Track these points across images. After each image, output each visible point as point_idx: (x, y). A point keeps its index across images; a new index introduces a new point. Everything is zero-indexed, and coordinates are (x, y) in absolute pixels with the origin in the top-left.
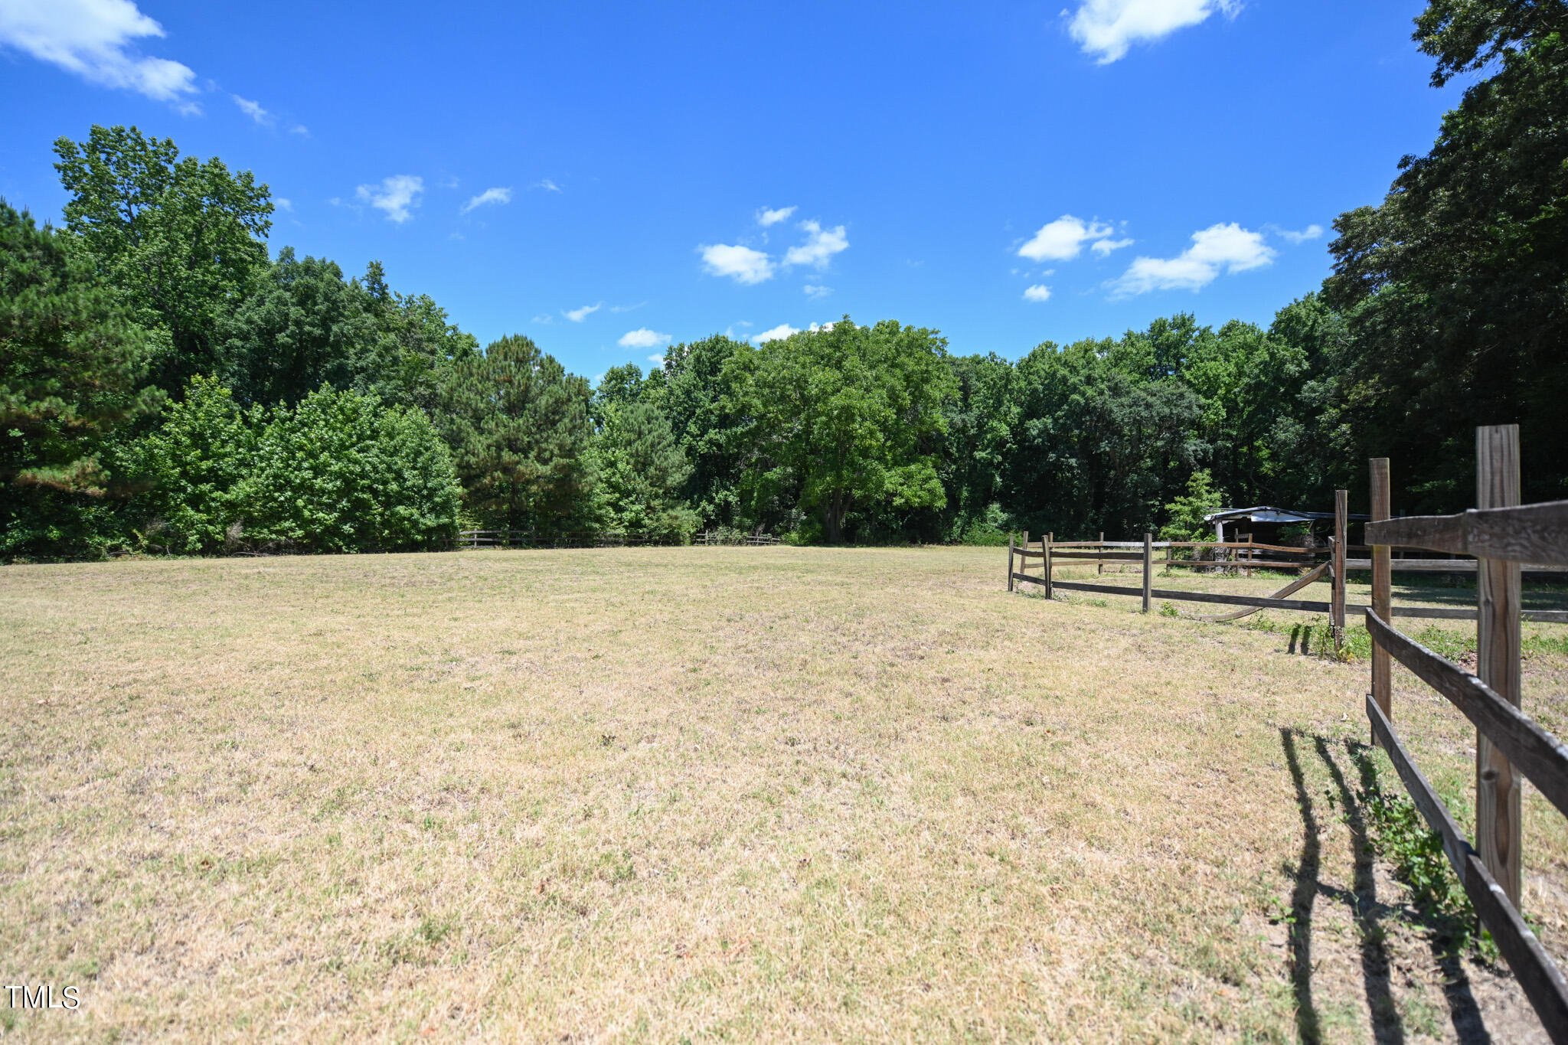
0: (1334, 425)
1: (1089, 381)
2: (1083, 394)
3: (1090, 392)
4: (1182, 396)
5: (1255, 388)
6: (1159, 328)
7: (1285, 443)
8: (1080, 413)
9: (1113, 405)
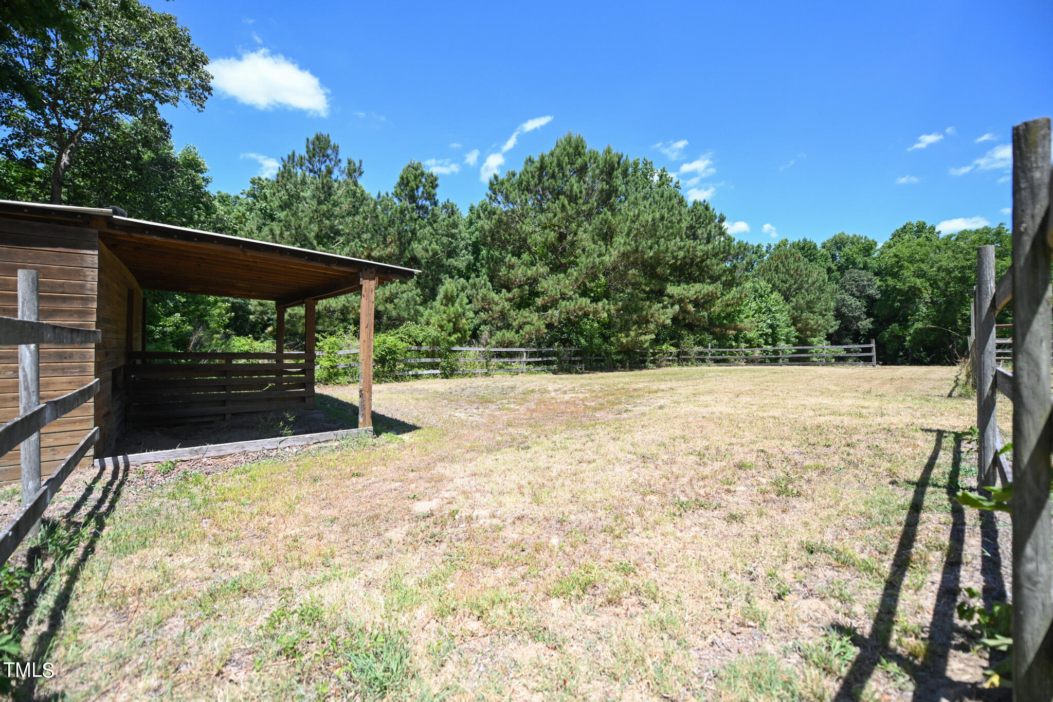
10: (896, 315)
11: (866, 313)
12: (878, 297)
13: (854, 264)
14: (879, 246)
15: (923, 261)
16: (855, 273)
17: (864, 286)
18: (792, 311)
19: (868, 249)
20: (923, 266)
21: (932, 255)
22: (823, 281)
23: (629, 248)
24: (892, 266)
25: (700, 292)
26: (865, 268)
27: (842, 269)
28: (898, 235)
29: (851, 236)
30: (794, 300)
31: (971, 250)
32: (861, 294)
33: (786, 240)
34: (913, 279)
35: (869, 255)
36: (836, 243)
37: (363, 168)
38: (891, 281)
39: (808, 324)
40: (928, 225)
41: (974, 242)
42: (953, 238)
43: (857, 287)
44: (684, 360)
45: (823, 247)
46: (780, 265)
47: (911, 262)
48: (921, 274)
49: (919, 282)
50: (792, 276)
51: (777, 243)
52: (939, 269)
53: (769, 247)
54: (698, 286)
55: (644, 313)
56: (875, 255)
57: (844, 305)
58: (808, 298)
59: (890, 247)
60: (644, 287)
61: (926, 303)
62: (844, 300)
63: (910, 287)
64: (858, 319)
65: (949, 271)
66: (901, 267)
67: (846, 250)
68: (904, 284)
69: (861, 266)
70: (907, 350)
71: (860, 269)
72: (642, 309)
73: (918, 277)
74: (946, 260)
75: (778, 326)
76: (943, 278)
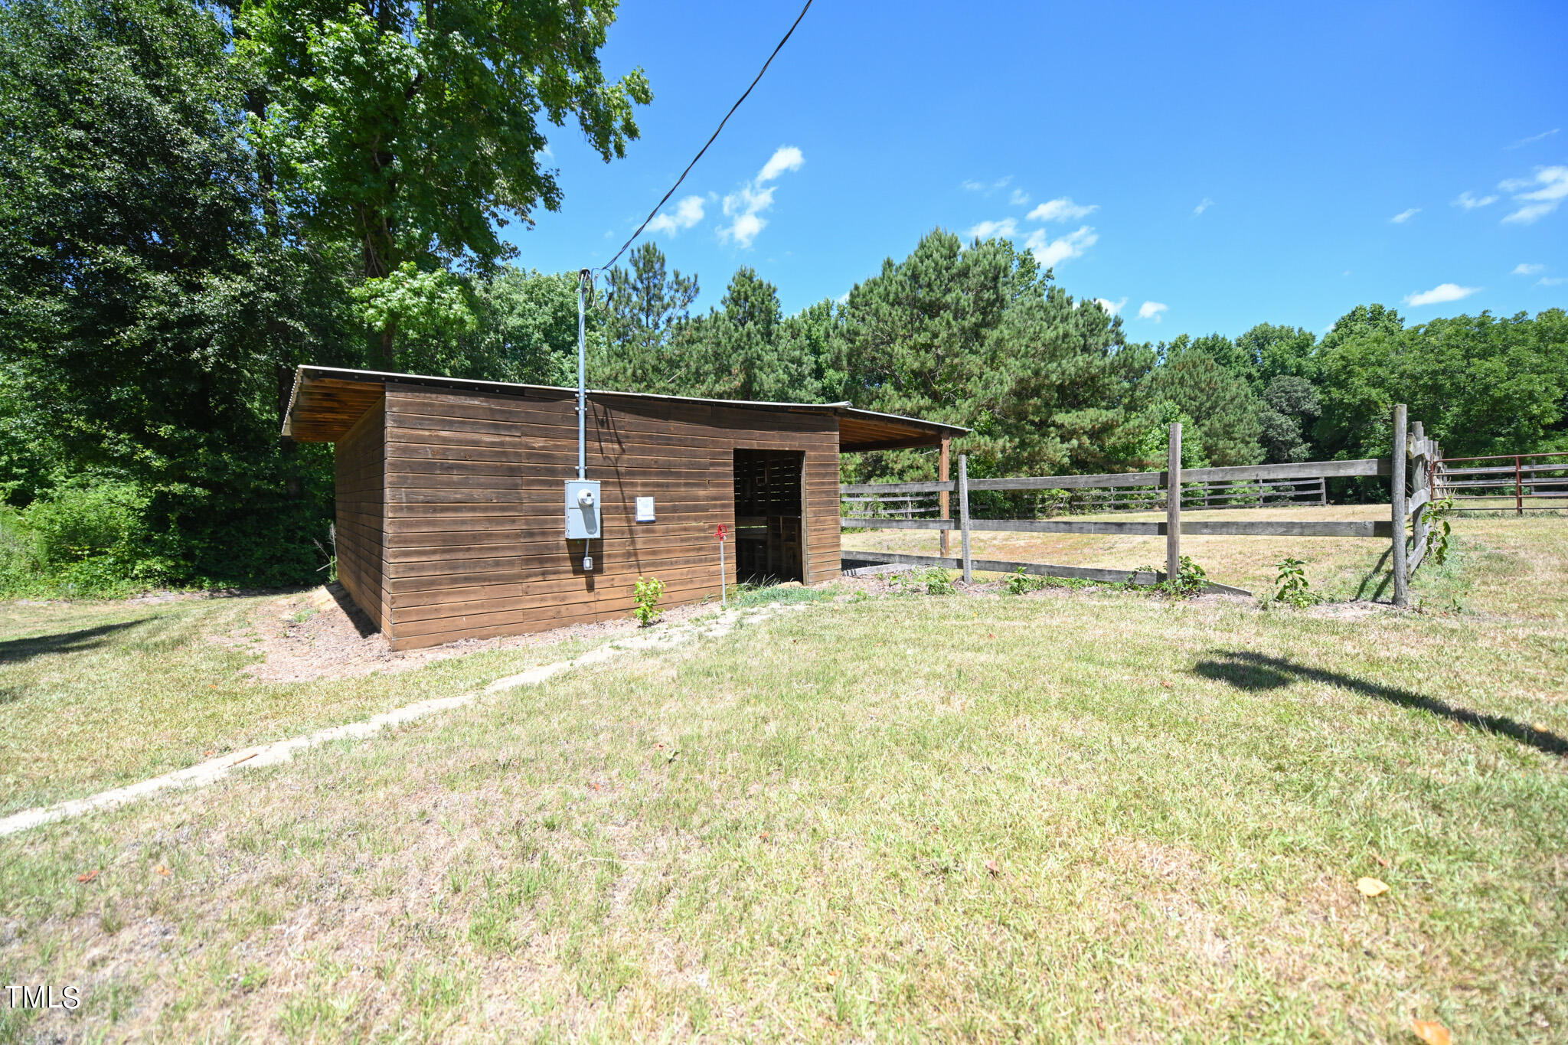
10: (1344, 438)
11: (1302, 436)
12: (1318, 413)
13: (1284, 368)
14: (1319, 340)
15: (1380, 365)
16: (1285, 381)
17: (1298, 399)
18: (1205, 439)
19: (1302, 346)
20: (1380, 371)
21: (1393, 356)
22: (1246, 396)
24: (1338, 372)
25: (1097, 420)
26: (1299, 372)
27: (1267, 376)
28: (1345, 325)
29: (1278, 327)
30: (1208, 423)
31: (1445, 349)
32: (1294, 409)
33: (1186, 337)
34: (1366, 389)
35: (1305, 354)
36: (1257, 339)
37: (700, 283)
38: (1336, 394)
39: (1226, 455)
40: (1387, 309)
41: (1449, 337)
42: (1422, 331)
43: (1288, 400)
44: (1079, 507)
45: (1239, 345)
46: (1187, 377)
47: (1362, 366)
48: (1378, 382)
49: (1374, 393)
50: (1202, 391)
51: (1173, 341)
52: (1401, 376)
53: (1161, 346)
54: (1092, 413)
56: (1313, 355)
57: (1270, 426)
58: (1226, 420)
59: (1334, 345)
60: (1031, 417)
61: (1385, 421)
62: (1270, 419)
63: (1362, 400)
64: (1292, 444)
65: (1414, 377)
66: (1350, 374)
67: (1272, 347)
68: (1354, 396)
69: (1294, 370)
70: (1358, 487)
71: (1292, 374)
73: (1374, 386)
74: (1410, 362)
76: (1408, 387)
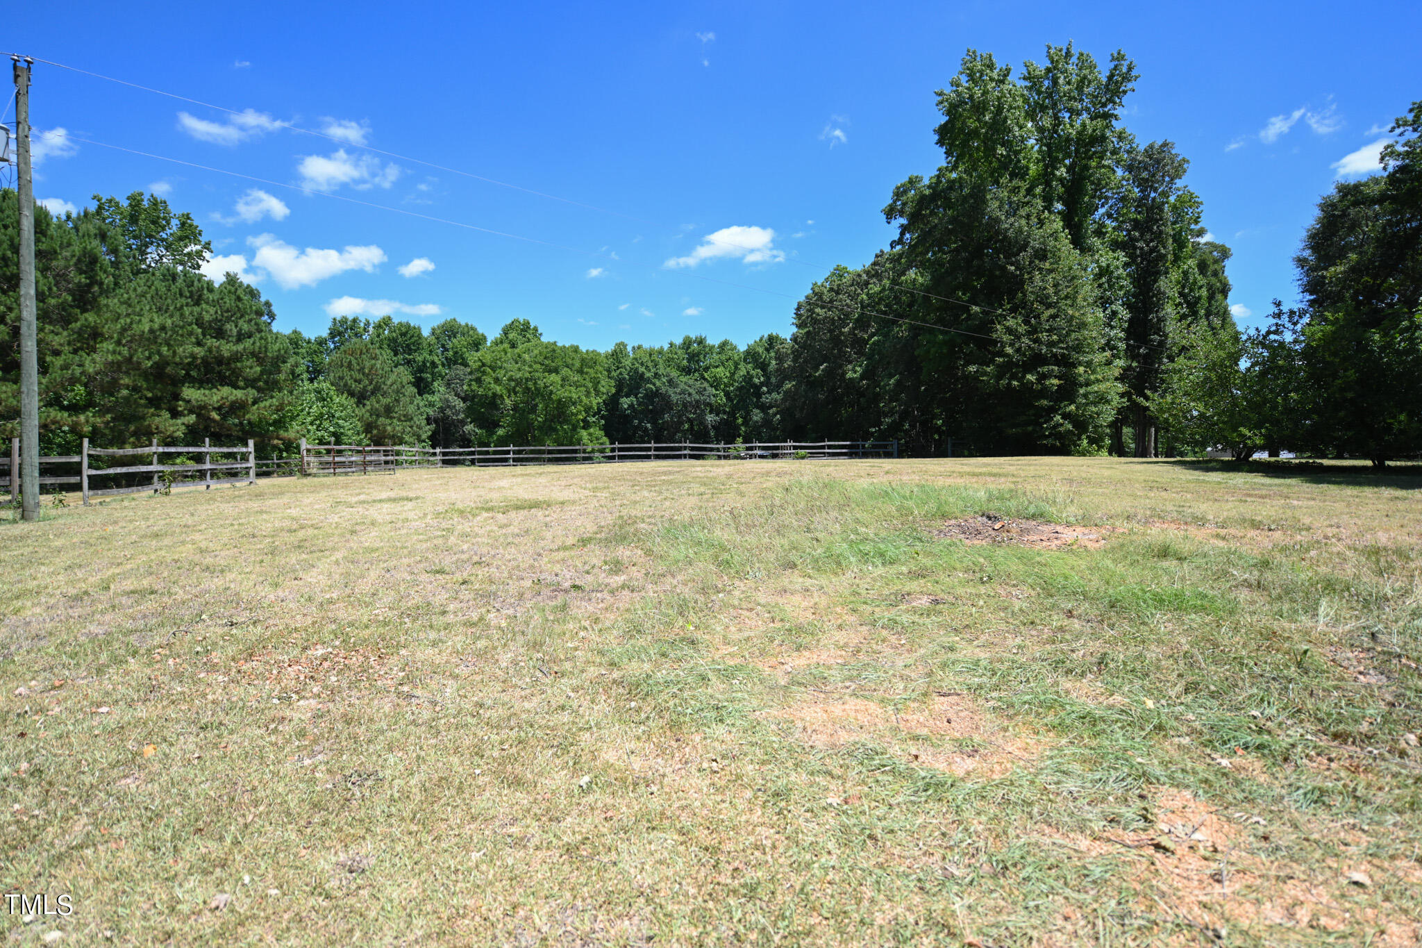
0: (775, 415)
1: (656, 375)
2: (654, 384)
3: (658, 384)
4: (705, 389)
5: (739, 389)
6: (687, 343)
7: (757, 422)
8: (653, 395)
9: (671, 391)
14: (489, 341)
18: (365, 417)
19: (477, 343)
23: (119, 358)
25: (227, 398)
28: (506, 331)
29: (462, 324)
30: (368, 403)
35: (478, 351)
36: (448, 331)
39: (385, 431)
40: (532, 324)
45: (431, 335)
46: (354, 362)
50: (365, 375)
53: (367, 324)
54: (226, 391)
55: (147, 423)
56: (484, 351)
58: (384, 401)
59: (498, 344)
62: (447, 401)
72: (143, 418)
75: (342, 433)
